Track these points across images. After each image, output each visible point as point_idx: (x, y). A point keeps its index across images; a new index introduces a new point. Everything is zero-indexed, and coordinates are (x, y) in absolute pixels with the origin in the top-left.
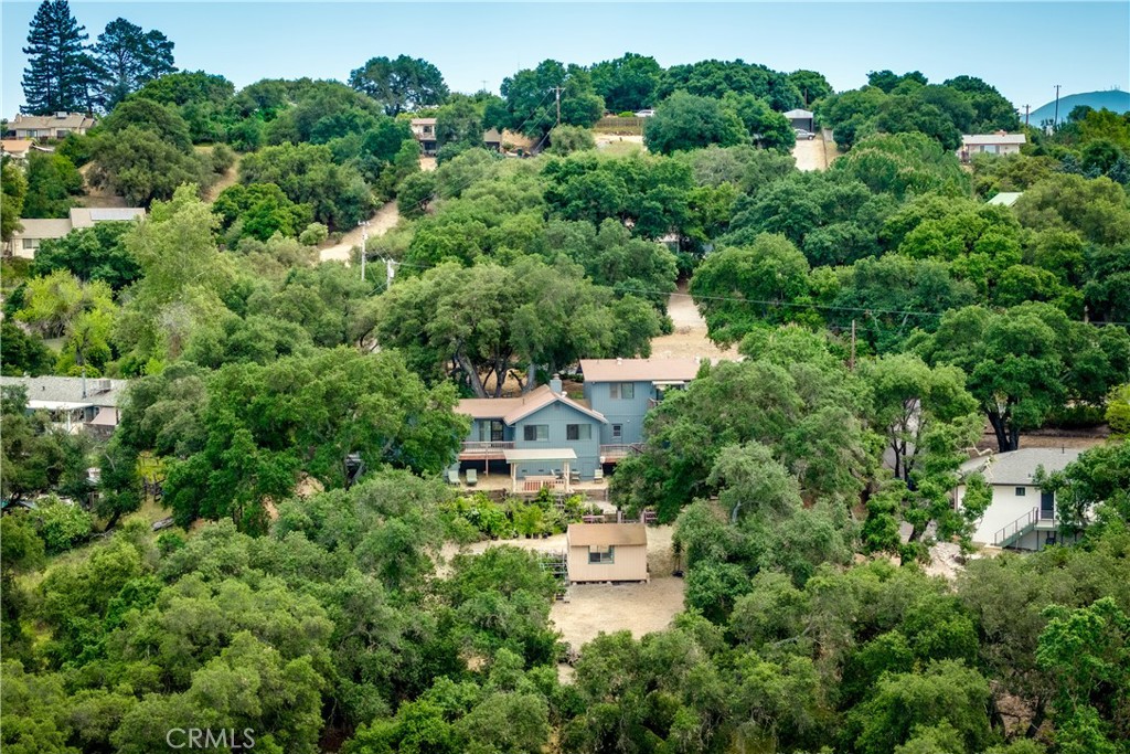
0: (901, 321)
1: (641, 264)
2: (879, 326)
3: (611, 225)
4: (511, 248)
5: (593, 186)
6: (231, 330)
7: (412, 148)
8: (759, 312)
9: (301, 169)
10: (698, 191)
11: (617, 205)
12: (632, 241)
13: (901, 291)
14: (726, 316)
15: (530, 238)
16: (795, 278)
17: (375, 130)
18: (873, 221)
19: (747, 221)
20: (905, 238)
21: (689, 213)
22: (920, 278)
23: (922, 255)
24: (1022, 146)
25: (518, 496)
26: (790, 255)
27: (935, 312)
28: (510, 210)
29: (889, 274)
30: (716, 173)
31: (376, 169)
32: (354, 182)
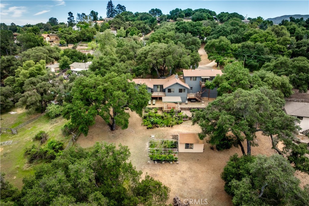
0: (252, 57)
1: (194, 42)
2: (247, 58)
3: (188, 34)
4: (168, 39)
5: (184, 26)
6: (101, 59)
7: (156, 21)
8: (219, 53)
9: (140, 24)
10: (203, 28)
11: (189, 30)
12: (193, 37)
13: (252, 50)
14: (212, 54)
15: (172, 37)
16: (228, 46)
17: (151, 19)
18: (241, 34)
19: (214, 33)
20: (251, 38)
21: (202, 32)
22: (257, 47)
23: (256, 42)
24: (249, 22)
25: (165, 111)
26: (227, 41)
27: (260, 55)
28: (169, 31)
29: (250, 46)
30: (205, 25)
31: (151, 25)
32: (148, 27)
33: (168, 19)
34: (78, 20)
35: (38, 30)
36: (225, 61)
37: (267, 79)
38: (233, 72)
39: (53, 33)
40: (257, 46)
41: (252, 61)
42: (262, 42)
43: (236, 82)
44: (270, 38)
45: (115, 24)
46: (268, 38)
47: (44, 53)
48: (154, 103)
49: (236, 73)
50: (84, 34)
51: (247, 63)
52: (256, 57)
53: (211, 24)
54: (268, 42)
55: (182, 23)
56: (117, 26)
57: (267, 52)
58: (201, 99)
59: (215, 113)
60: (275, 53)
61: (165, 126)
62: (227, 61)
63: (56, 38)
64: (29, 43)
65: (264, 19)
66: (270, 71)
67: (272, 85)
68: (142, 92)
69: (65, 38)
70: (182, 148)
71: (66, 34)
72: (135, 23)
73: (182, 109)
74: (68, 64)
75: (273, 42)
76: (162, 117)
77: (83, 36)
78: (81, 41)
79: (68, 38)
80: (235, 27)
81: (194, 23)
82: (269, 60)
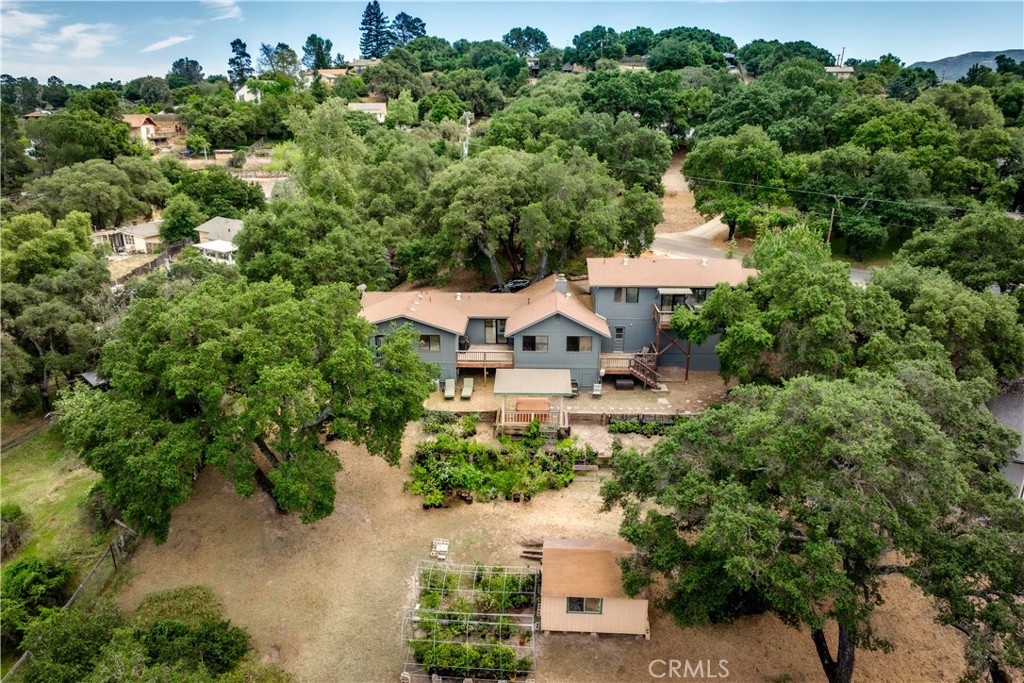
0: (862, 204)
1: (646, 147)
2: (842, 207)
3: (625, 116)
4: (551, 133)
5: (613, 88)
7: (525, 72)
8: (736, 189)
9: (467, 82)
10: (684, 93)
11: (630, 103)
12: (641, 129)
13: (860, 178)
14: (711, 193)
15: (567, 126)
16: (770, 164)
17: (508, 63)
18: (820, 116)
19: (722, 114)
20: (857, 131)
21: (678, 108)
22: (883, 169)
23: (876, 146)
24: (852, 73)
25: (506, 428)
26: (767, 144)
27: (894, 198)
28: (557, 105)
29: (854, 164)
30: (691, 83)
31: (507, 83)
32: (495, 90)
33: (568, 64)
34: (263, 67)
35: (111, 101)
36: (757, 217)
37: (927, 304)
38: (781, 277)
39: (169, 110)
40: (882, 164)
41: (861, 222)
42: (899, 147)
43: (794, 318)
44: (931, 131)
45: (385, 79)
46: (926, 132)
47: (112, 183)
48: (467, 392)
49: (794, 281)
50: (273, 114)
51: (841, 229)
52: (876, 204)
53: (714, 81)
54: (922, 149)
55: (609, 76)
56: (391, 88)
57: (919, 185)
58: (655, 378)
59: (693, 485)
60: (949, 188)
61: (500, 495)
62: (766, 219)
63: (178, 130)
64: (66, 147)
65: (903, 64)
66: (937, 269)
67: (945, 328)
68: (394, 362)
69: (207, 128)
70: (553, 615)
71: (210, 113)
72: (454, 76)
73: (575, 419)
74: (191, 224)
75: (942, 147)
76: (492, 457)
77: (266, 122)
78: (262, 139)
79: (215, 129)
80: (798, 92)
81: (652, 76)
82: (930, 218)
